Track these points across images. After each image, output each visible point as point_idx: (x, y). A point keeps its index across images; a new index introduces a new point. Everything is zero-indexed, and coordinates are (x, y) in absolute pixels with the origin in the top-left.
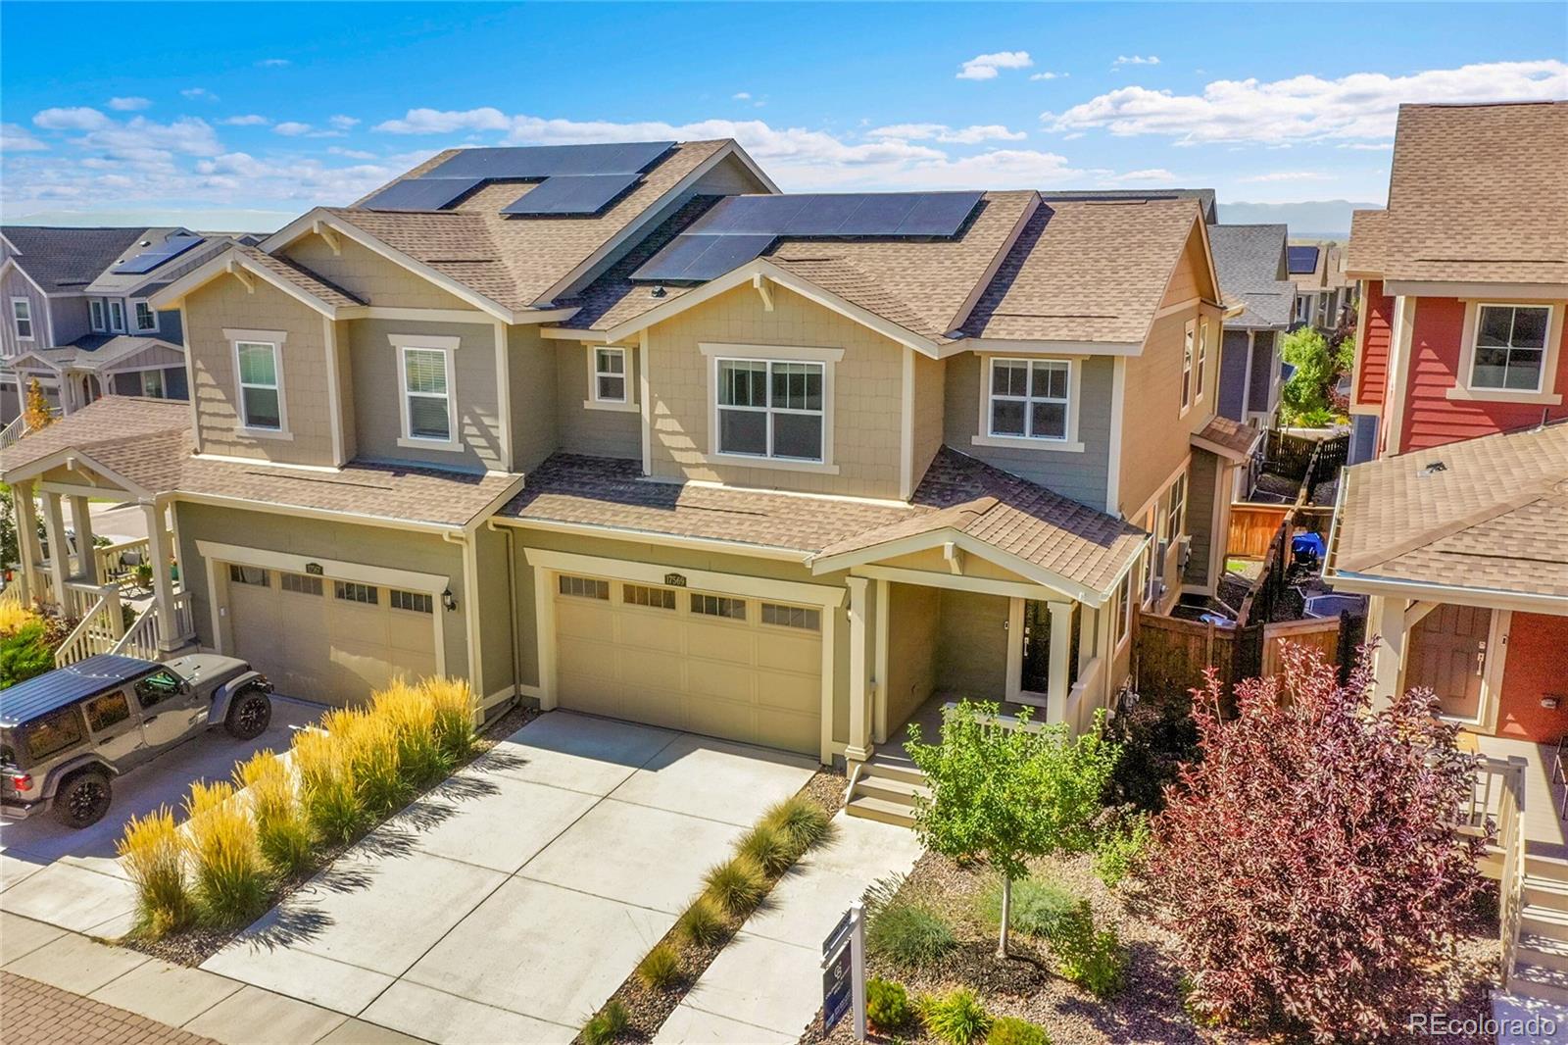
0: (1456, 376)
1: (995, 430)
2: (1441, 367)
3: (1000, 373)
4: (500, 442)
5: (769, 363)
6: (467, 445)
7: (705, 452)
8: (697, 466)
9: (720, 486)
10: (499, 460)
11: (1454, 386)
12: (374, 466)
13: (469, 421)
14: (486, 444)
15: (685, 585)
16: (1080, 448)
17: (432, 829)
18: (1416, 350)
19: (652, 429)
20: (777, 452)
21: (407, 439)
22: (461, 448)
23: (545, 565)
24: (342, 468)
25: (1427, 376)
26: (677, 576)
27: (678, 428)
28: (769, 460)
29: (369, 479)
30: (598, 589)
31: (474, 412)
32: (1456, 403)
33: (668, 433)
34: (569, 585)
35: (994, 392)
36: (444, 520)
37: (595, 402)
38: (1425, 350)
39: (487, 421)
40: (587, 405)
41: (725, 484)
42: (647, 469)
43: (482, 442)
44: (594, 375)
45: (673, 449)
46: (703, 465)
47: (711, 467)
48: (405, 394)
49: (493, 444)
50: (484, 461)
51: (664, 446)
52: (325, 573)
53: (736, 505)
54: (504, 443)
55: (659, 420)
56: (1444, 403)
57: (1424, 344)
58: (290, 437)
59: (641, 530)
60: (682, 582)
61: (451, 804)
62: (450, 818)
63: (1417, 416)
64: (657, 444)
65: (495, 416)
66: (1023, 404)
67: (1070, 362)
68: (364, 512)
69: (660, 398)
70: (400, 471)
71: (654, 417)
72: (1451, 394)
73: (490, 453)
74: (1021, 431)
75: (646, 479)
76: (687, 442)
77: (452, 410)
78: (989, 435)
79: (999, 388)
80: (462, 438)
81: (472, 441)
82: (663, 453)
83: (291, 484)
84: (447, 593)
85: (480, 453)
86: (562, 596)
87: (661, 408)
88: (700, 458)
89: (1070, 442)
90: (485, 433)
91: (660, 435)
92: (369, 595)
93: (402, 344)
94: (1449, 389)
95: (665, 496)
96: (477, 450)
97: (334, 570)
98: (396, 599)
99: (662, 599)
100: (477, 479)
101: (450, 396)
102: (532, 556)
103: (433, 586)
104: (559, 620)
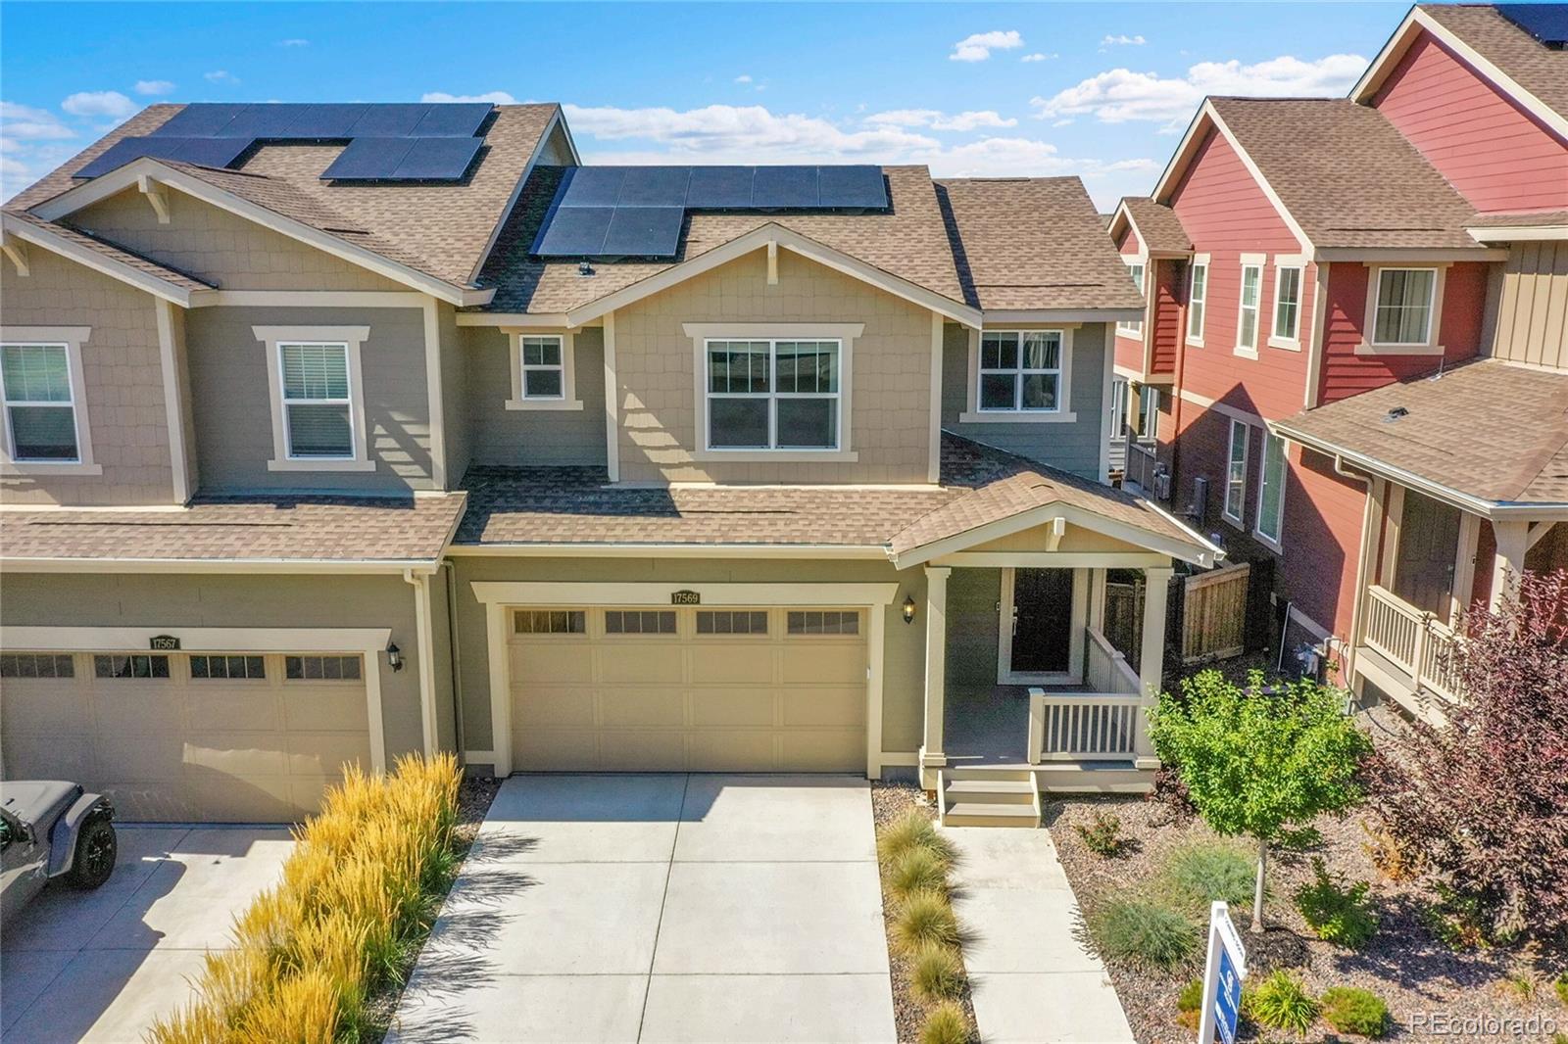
0: (1362, 334)
1: (985, 405)
2: (1350, 327)
3: (989, 347)
4: (432, 454)
5: (773, 343)
6: (379, 462)
7: (691, 448)
8: (681, 465)
9: (712, 486)
10: (430, 476)
11: (1360, 343)
13: (383, 431)
14: (410, 459)
15: (698, 602)
16: (1072, 418)
17: (491, 943)
18: (1329, 311)
19: (620, 427)
20: (781, 443)
21: (283, 460)
22: (371, 466)
23: (496, 599)
24: (188, 505)
25: (1338, 335)
26: (688, 593)
27: (655, 423)
28: (773, 452)
29: (245, 516)
30: (568, 622)
31: (391, 420)
32: (1363, 358)
33: (641, 430)
34: (527, 622)
35: (984, 367)
36: (403, 555)
37: (521, 400)
38: (1336, 311)
39: (411, 430)
40: (509, 405)
41: (718, 483)
42: (613, 474)
43: (404, 456)
44: (519, 369)
45: (649, 448)
46: (688, 464)
47: (697, 465)
48: (280, 404)
49: (422, 458)
50: (407, 480)
51: (636, 445)
52: (183, 647)
53: (747, 504)
54: (438, 457)
55: (629, 416)
56: (1353, 359)
57: (1336, 306)
58: (97, 470)
59: (656, 543)
60: (693, 598)
61: (489, 909)
62: (503, 925)
63: (1331, 372)
64: (626, 444)
65: (426, 422)
66: (1013, 377)
67: (1062, 332)
68: (270, 556)
69: (632, 390)
70: (285, 502)
71: (622, 412)
72: (1358, 350)
73: (417, 470)
74: (1011, 404)
75: (614, 487)
76: (668, 439)
77: (356, 421)
78: (978, 411)
79: (988, 361)
80: (372, 453)
81: (386, 456)
82: (634, 455)
83: (120, 531)
84: (393, 649)
85: (401, 470)
86: (519, 635)
87: (632, 401)
88: (685, 456)
89: (1062, 412)
90: (407, 443)
91: (631, 433)
92: (251, 667)
93: (275, 340)
94: (1356, 346)
95: (656, 503)
96: (395, 468)
97: (198, 640)
98: (295, 667)
99: (659, 623)
100: (407, 503)
101: (353, 401)
102: (483, 591)
103: (368, 643)
104: (513, 665)
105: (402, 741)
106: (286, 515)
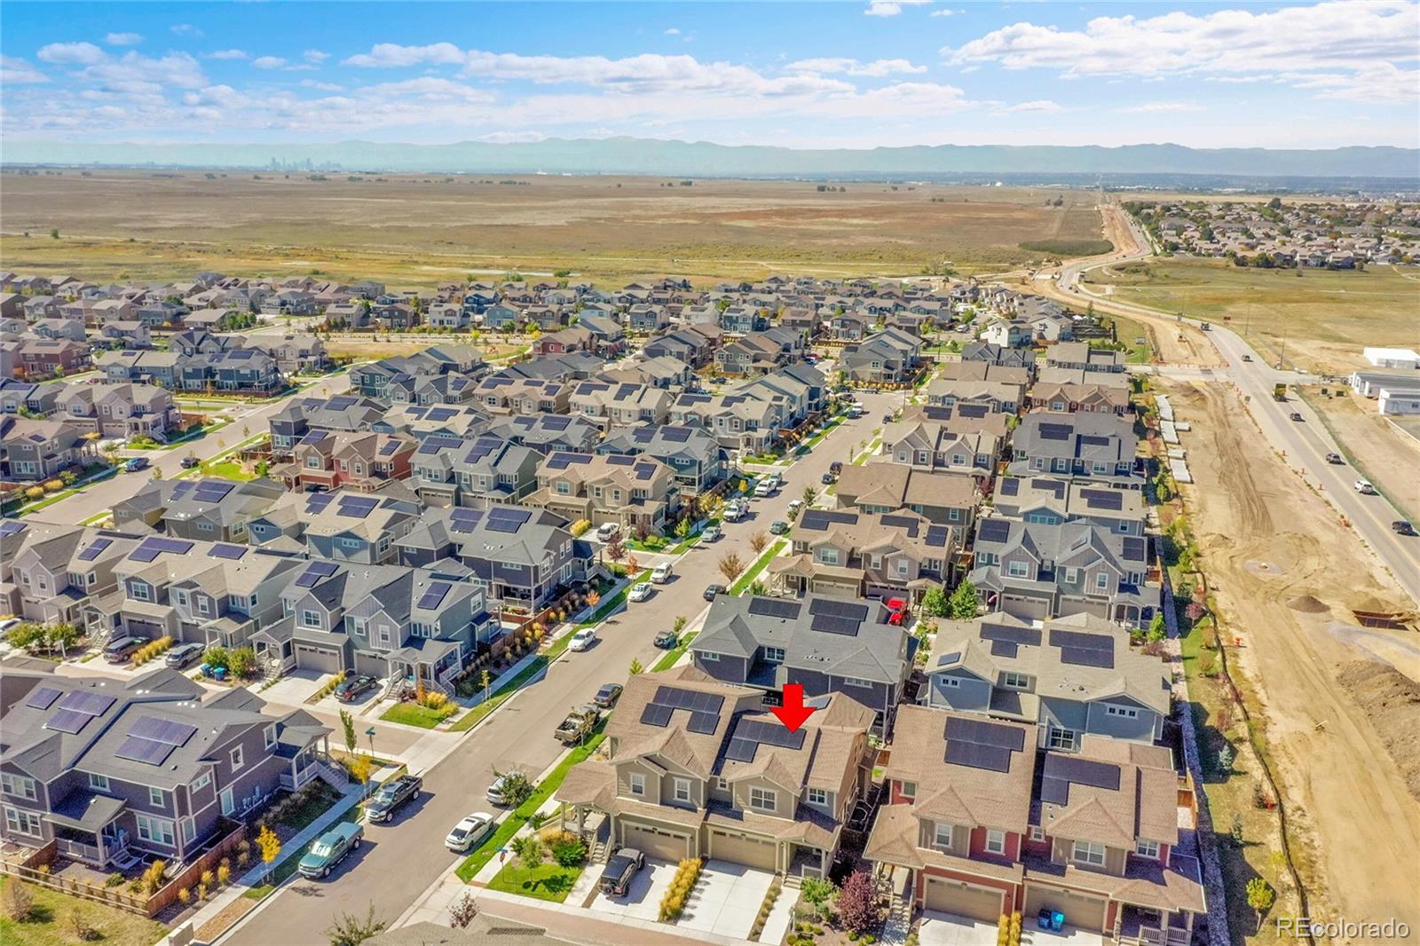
4: (701, 800)
5: (764, 790)
6: (692, 802)
7: (748, 806)
8: (746, 809)
10: (701, 805)
12: (667, 805)
13: (693, 797)
14: (697, 801)
16: (827, 806)
19: (735, 797)
20: (764, 807)
21: (676, 799)
22: (690, 802)
23: (710, 830)
24: (660, 806)
27: (742, 799)
28: (762, 809)
29: (669, 809)
31: (695, 792)
33: (739, 799)
34: (716, 834)
37: (719, 788)
39: (698, 795)
41: (752, 813)
42: (733, 809)
47: (749, 809)
48: (676, 789)
49: (699, 801)
50: (696, 807)
51: (738, 802)
52: (657, 830)
53: (756, 818)
55: (737, 796)
58: (646, 796)
64: (736, 802)
65: (701, 793)
66: (816, 796)
67: (824, 789)
69: (738, 792)
70: (676, 807)
73: (698, 803)
75: (734, 811)
76: (744, 804)
77: (689, 795)
79: (811, 793)
80: (691, 800)
81: (694, 801)
82: (738, 804)
83: (649, 810)
84: (691, 837)
86: (714, 836)
88: (746, 807)
89: (825, 804)
90: (697, 797)
91: (737, 799)
93: (677, 780)
95: (738, 816)
97: (659, 829)
98: (675, 836)
99: (740, 838)
100: (696, 811)
101: (688, 791)
102: (708, 827)
103: (688, 836)
104: (713, 843)
105: (692, 856)
106: (675, 811)
